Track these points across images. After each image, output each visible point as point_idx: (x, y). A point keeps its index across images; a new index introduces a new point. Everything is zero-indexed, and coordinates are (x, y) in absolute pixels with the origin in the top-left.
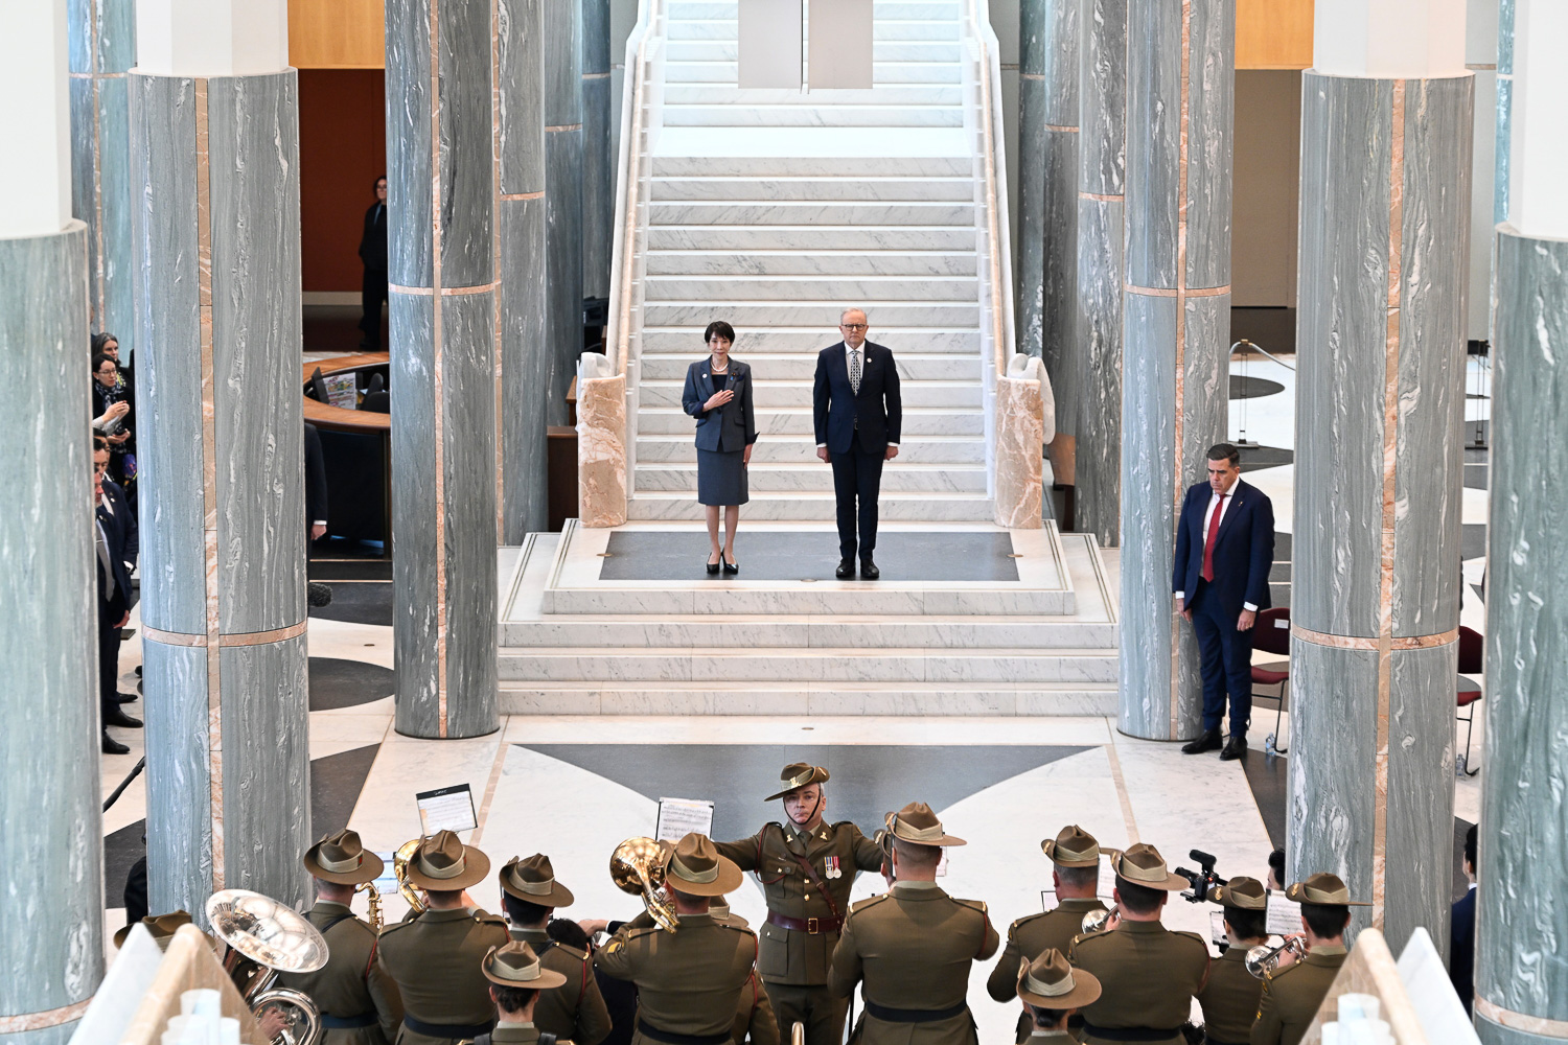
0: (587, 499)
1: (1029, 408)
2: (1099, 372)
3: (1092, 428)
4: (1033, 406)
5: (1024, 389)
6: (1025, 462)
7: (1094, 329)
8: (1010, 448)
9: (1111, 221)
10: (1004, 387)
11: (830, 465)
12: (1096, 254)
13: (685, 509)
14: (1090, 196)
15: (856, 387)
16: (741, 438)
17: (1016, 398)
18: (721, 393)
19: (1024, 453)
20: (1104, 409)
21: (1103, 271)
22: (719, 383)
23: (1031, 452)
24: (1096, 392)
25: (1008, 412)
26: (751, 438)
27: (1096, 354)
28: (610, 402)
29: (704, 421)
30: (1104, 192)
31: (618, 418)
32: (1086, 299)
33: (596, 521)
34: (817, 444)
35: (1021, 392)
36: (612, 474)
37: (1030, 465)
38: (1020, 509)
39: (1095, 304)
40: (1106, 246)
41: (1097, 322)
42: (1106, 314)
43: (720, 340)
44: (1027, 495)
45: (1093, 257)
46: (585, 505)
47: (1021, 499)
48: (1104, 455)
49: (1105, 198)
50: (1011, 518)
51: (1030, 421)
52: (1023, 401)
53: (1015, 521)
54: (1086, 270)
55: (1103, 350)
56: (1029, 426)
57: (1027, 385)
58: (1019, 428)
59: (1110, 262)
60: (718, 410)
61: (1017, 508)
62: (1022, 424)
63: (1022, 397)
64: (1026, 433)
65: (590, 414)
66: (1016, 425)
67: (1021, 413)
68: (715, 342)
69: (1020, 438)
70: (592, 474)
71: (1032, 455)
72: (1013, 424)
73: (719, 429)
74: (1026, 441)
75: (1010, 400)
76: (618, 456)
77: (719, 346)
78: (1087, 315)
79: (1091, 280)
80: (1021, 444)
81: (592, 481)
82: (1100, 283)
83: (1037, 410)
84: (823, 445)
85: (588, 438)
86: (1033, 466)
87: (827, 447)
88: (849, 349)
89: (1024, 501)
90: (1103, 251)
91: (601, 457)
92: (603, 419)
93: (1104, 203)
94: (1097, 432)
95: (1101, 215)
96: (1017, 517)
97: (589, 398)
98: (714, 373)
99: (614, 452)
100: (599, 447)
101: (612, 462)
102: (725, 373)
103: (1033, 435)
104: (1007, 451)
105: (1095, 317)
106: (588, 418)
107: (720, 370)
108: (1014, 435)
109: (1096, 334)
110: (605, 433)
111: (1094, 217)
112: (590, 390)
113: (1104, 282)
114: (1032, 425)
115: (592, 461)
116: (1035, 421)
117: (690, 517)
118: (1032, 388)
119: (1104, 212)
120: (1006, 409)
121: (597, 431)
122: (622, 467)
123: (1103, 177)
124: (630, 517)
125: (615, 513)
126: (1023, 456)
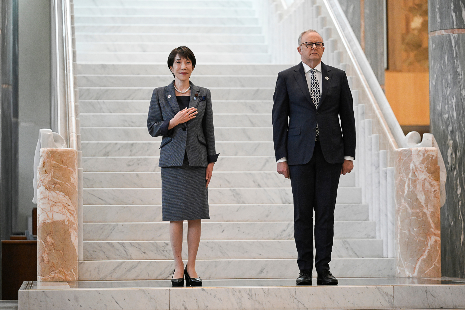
0: (45, 256)
1: (429, 171)
2: (455, 173)
3: (450, 220)
4: (432, 169)
5: (424, 154)
6: (427, 218)
7: (449, 138)
8: (413, 208)
9: (462, 49)
10: (405, 155)
11: (290, 179)
12: (449, 77)
13: (129, 270)
14: (443, 32)
15: (316, 101)
16: (204, 156)
17: (417, 163)
18: (185, 110)
19: (425, 211)
20: (460, 203)
21: (456, 91)
22: (183, 102)
23: (431, 209)
24: (453, 189)
25: (410, 176)
26: (212, 158)
27: (452, 158)
28: (66, 169)
29: (169, 139)
30: (455, 27)
31: (72, 184)
32: (441, 115)
33: (53, 275)
34: (277, 159)
35: (421, 158)
36: (67, 233)
37: (431, 221)
38: (424, 260)
39: (450, 117)
40: (458, 70)
41: (452, 132)
42: (460, 125)
43: (183, 61)
44: (429, 248)
45: (447, 80)
46: (43, 260)
47: (424, 251)
48: (462, 240)
49: (456, 31)
50: (415, 268)
51: (430, 183)
52: (423, 166)
53: (418, 271)
54: (440, 92)
55: (458, 154)
56: (429, 187)
57: (427, 151)
58: (421, 189)
59: (462, 82)
60: (183, 126)
61: (420, 259)
62: (423, 185)
63: (423, 162)
64: (427, 193)
65: (48, 179)
66: (418, 186)
67: (422, 176)
68: (179, 63)
69: (422, 198)
70: (49, 233)
71: (432, 212)
72: (415, 186)
73: (184, 145)
74: (427, 200)
75: (412, 166)
76: (72, 219)
77: (183, 66)
78: (442, 127)
79: (445, 98)
80: (423, 203)
81: (49, 239)
82: (454, 101)
83: (434, 172)
84: (283, 160)
85: (46, 201)
86: (434, 222)
87: (287, 162)
88: (307, 68)
89: (426, 252)
90: (456, 74)
91: (58, 217)
92: (59, 183)
93: (456, 35)
94: (455, 222)
95: (453, 45)
96: (420, 267)
97: (47, 164)
98: (178, 95)
99: (68, 214)
100: (56, 209)
101: (67, 223)
102: (187, 95)
103: (433, 195)
104: (410, 211)
105: (450, 128)
106: (46, 182)
107: (184, 91)
108: (416, 195)
109: (451, 142)
110: (61, 196)
111: (446, 48)
112: (48, 157)
113: (457, 99)
114: (432, 186)
115: (49, 221)
116: (435, 183)
117: (133, 277)
118: (431, 153)
119: (456, 42)
120: (407, 174)
121: (54, 194)
122: (75, 230)
123: (454, 14)
124: (81, 278)
125: (69, 269)
126: (424, 214)
